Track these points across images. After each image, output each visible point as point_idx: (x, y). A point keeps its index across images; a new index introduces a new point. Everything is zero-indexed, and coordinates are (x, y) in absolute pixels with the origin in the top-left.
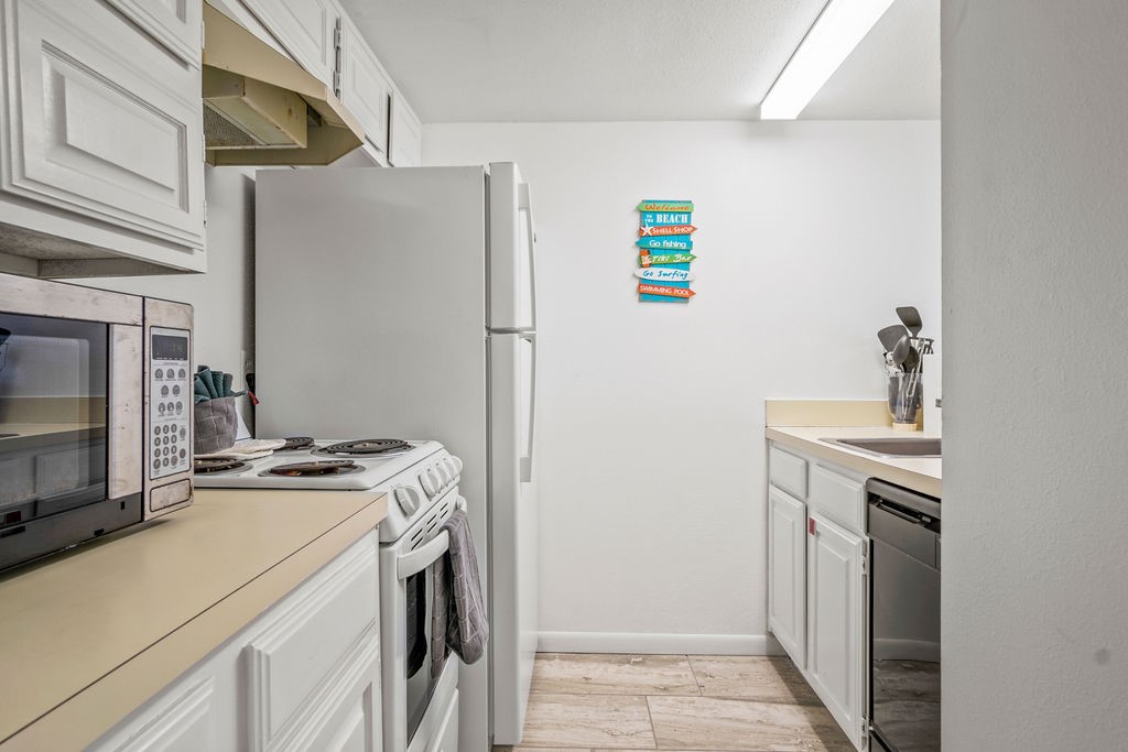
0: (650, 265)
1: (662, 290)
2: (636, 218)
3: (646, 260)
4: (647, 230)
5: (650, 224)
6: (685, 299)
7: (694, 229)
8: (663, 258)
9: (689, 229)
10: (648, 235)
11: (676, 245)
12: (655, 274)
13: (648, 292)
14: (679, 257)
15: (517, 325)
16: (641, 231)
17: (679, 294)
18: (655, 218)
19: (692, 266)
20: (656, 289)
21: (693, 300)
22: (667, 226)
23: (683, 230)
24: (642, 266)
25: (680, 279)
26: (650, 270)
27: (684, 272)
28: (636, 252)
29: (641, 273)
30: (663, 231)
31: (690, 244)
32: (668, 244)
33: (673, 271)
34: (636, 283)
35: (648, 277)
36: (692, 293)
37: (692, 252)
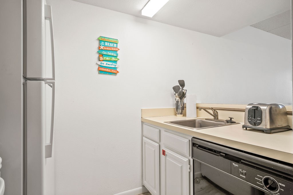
0: (103, 60)
1: (107, 70)
2: (98, 42)
3: (101, 58)
4: (102, 47)
5: (103, 45)
6: (115, 74)
7: (119, 49)
8: (108, 58)
9: (117, 49)
10: (102, 50)
11: (112, 54)
12: (105, 64)
13: (102, 70)
14: (113, 59)
15: (44, 77)
16: (99, 47)
17: (113, 72)
18: (105, 43)
19: (118, 62)
20: (105, 70)
21: (118, 74)
22: (109, 47)
23: (115, 49)
24: (100, 60)
25: (114, 66)
26: (103, 62)
27: (115, 64)
28: (97, 55)
29: (99, 63)
30: (107, 49)
31: (117, 54)
32: (109, 53)
33: (111, 63)
34: (97, 67)
35: (102, 65)
36: (118, 72)
37: (118, 57)
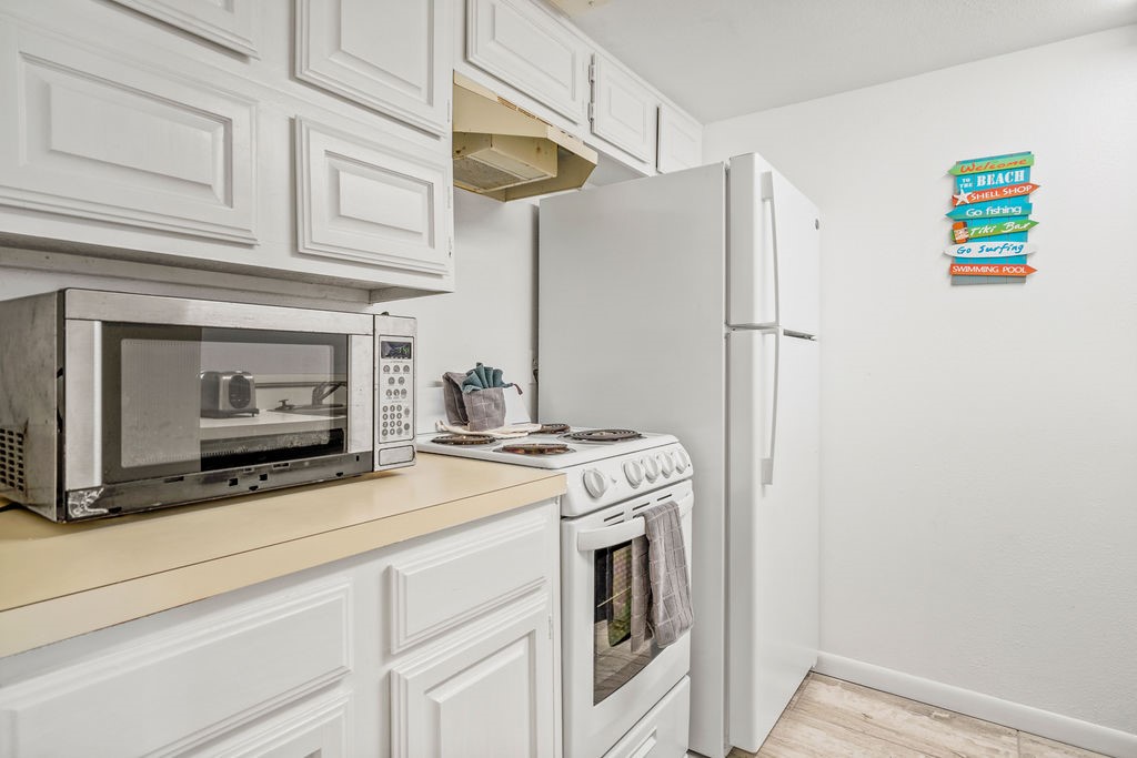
0: (967, 240)
1: (984, 270)
2: (950, 183)
3: (961, 234)
4: (963, 197)
5: (966, 190)
6: (1021, 278)
7: (1035, 187)
8: (986, 230)
9: (1027, 188)
10: (964, 204)
11: (1006, 211)
12: (974, 250)
13: (963, 273)
14: (1010, 226)
16: (955, 200)
17: (1015, 271)
18: (974, 182)
19: (1031, 236)
20: (976, 269)
21: (1031, 280)
22: (992, 189)
23: (1016, 191)
24: (956, 242)
25: (1012, 253)
26: (967, 246)
27: (1018, 244)
28: (949, 226)
29: (953, 250)
30: (986, 196)
31: (1029, 207)
32: (992, 211)
33: (1001, 244)
34: (948, 263)
35: (965, 255)
36: (1030, 270)
37: (1030, 218)
